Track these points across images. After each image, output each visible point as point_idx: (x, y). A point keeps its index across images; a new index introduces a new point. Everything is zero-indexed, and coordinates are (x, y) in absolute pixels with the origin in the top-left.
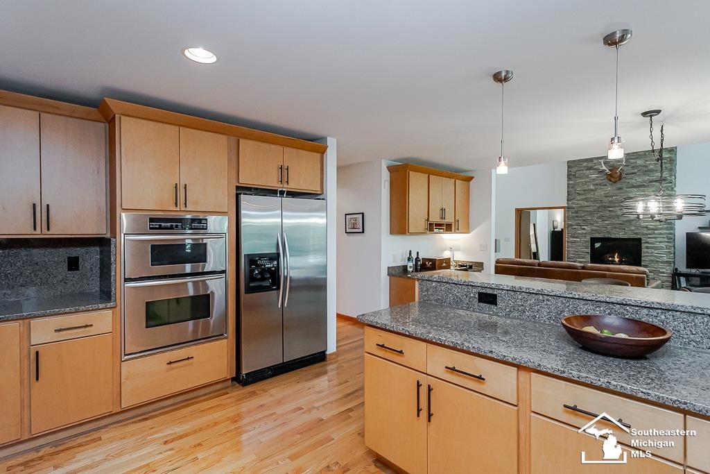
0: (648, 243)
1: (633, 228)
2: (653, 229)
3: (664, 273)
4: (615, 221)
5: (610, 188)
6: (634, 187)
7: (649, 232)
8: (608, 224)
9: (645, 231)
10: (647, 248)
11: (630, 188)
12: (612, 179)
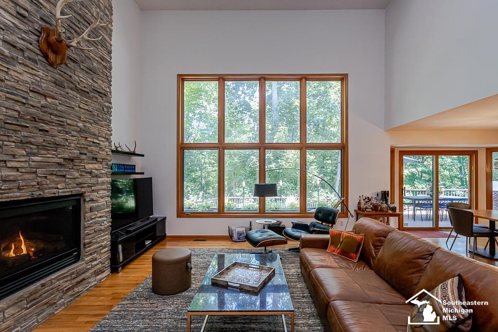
0: (92, 200)
1: (77, 174)
2: (97, 176)
3: (105, 247)
4: (52, 157)
5: (42, 75)
6: (77, 90)
7: (93, 180)
8: (41, 165)
9: (88, 179)
10: (91, 210)
11: (72, 89)
12: (51, 56)
